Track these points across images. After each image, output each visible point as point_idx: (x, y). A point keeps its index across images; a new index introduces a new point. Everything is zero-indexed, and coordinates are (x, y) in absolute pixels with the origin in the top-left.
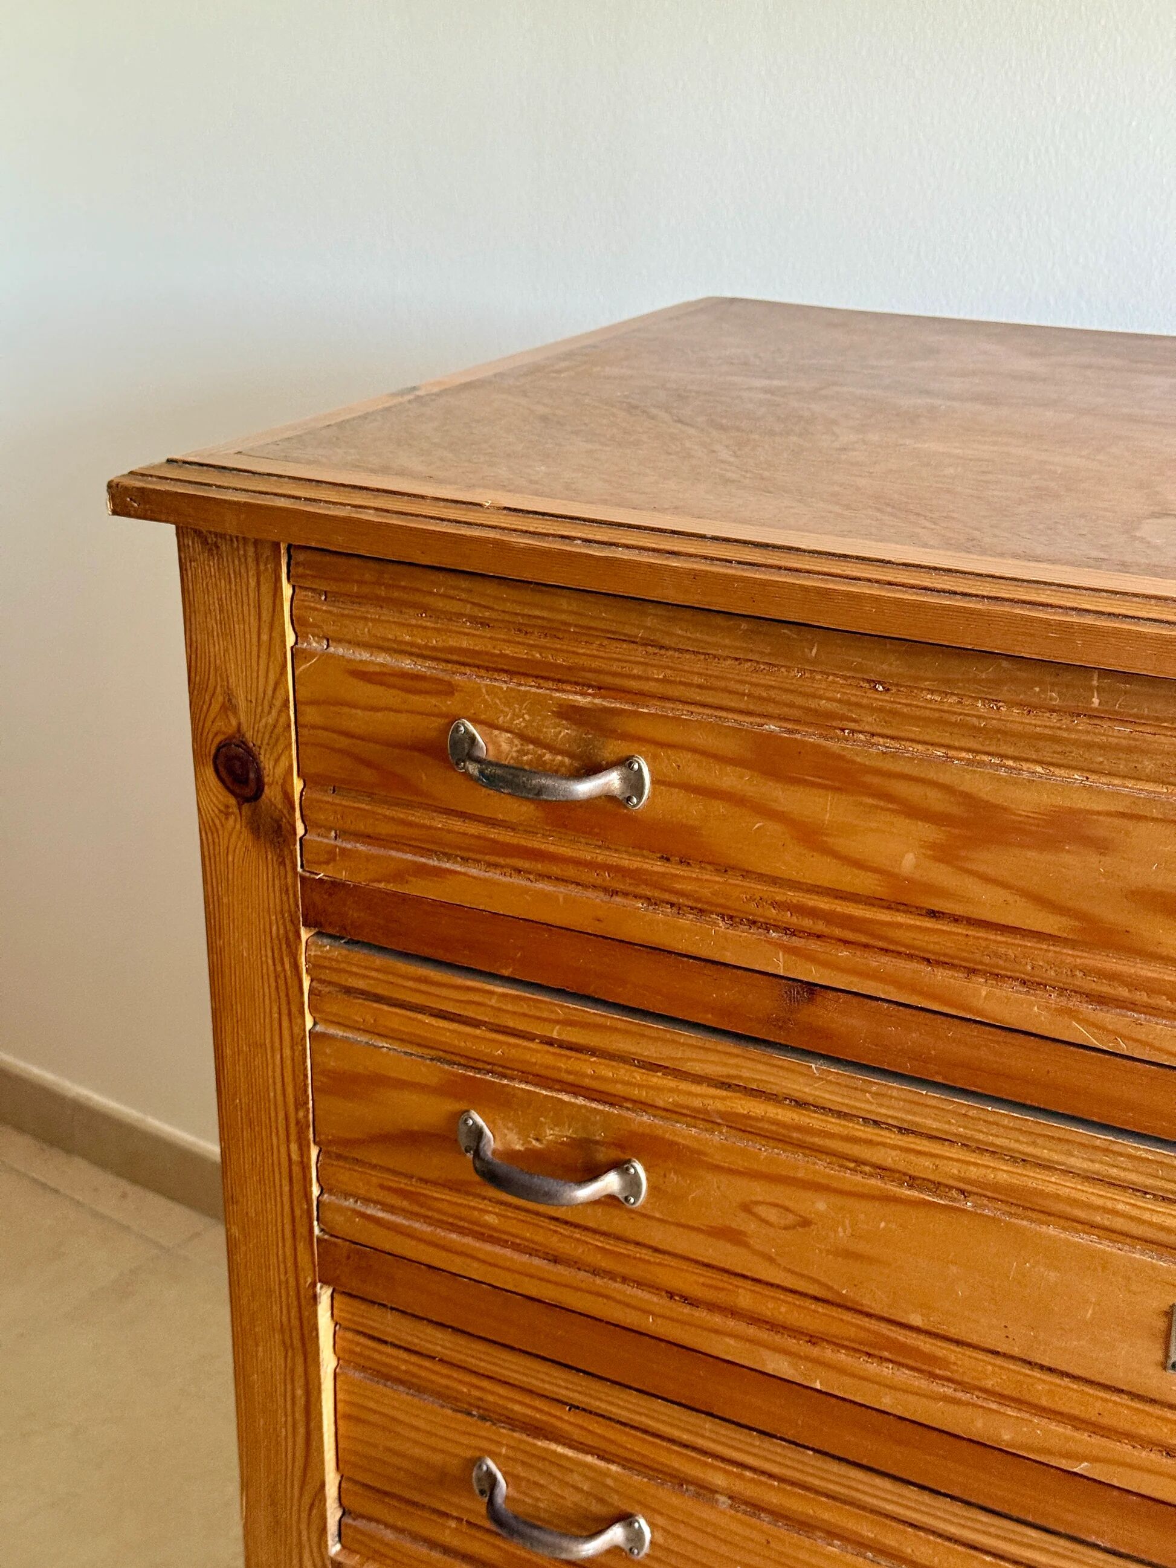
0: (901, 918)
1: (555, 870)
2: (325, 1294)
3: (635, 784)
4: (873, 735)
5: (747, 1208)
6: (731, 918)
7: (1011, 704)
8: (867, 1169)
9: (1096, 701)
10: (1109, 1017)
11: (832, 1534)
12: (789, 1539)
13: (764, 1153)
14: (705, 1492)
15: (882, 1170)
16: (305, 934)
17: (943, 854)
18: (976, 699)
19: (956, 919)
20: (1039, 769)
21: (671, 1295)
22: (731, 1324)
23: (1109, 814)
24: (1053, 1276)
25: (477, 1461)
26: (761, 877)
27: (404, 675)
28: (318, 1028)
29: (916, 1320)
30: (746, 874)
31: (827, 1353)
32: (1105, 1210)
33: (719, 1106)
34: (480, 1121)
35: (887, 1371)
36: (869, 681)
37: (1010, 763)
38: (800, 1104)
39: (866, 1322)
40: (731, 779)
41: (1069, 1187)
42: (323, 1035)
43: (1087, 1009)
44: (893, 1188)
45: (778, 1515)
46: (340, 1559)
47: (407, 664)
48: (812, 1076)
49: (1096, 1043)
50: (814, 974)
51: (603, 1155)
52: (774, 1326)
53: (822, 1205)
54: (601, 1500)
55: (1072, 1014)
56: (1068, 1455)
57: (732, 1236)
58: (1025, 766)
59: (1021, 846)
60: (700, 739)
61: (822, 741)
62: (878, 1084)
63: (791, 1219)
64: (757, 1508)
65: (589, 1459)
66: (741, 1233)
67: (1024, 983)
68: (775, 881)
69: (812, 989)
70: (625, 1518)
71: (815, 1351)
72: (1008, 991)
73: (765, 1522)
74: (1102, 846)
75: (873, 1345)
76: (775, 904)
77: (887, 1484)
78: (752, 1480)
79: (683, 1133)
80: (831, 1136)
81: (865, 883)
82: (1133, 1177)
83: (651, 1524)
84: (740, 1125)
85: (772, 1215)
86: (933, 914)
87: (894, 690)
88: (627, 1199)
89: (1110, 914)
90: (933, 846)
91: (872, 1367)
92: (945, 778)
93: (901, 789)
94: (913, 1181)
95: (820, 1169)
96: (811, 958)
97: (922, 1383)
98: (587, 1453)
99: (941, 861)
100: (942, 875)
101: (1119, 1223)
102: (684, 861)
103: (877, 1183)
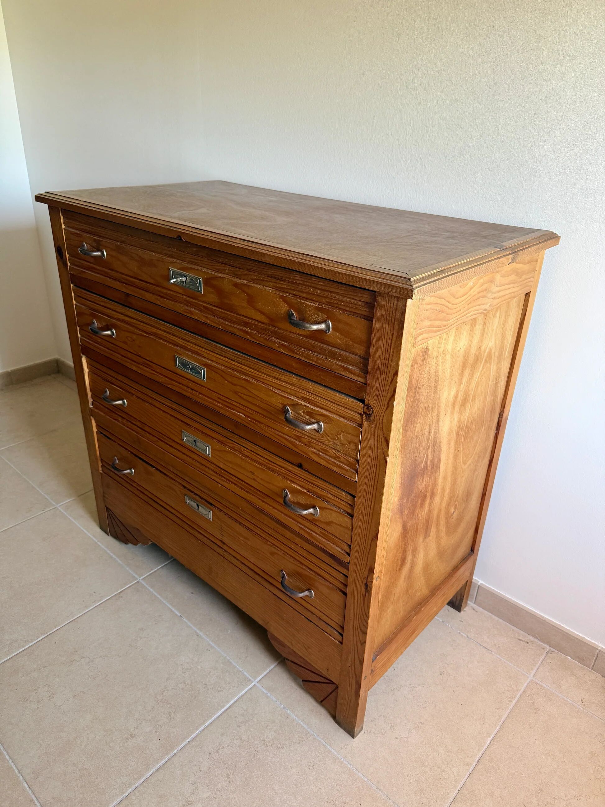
0: (136, 281)
2: (84, 357)
3: (103, 254)
4: (128, 245)
5: (126, 337)
8: (138, 329)
9: (152, 238)
11: (146, 402)
12: (142, 403)
13: (127, 327)
14: (132, 394)
15: (140, 330)
16: (72, 285)
17: (139, 268)
19: (143, 281)
20: (147, 252)
21: (121, 355)
23: (155, 260)
24: (162, 350)
25: (105, 389)
27: (77, 234)
29: (148, 359)
30: (118, 272)
32: (166, 337)
33: (122, 318)
34: (95, 321)
36: (128, 235)
37: (144, 250)
38: (130, 317)
39: (142, 359)
40: (114, 253)
41: (161, 332)
43: (159, 298)
44: (143, 334)
45: (141, 399)
46: (92, 408)
47: (78, 232)
48: (131, 312)
49: (160, 304)
50: (128, 292)
51: (109, 327)
52: (133, 361)
53: (135, 337)
54: (120, 396)
55: (157, 299)
56: (168, 384)
57: (127, 344)
59: (148, 266)
60: (109, 245)
61: (124, 246)
63: (132, 340)
64: (138, 397)
65: (120, 389)
66: (127, 342)
67: (151, 293)
68: (121, 273)
69: (128, 294)
70: (123, 399)
72: (150, 295)
73: (139, 400)
74: (155, 267)
77: (151, 391)
78: (137, 392)
79: (118, 323)
80: (135, 324)
81: (131, 274)
82: (167, 330)
83: (127, 401)
84: (124, 321)
85: (130, 339)
86: (140, 280)
87: (132, 237)
90: (138, 266)
93: (134, 256)
94: (146, 332)
95: (135, 330)
96: (127, 288)
97: (151, 371)
98: (118, 387)
100: (140, 272)
101: (168, 339)
102: (111, 270)
103: (140, 332)
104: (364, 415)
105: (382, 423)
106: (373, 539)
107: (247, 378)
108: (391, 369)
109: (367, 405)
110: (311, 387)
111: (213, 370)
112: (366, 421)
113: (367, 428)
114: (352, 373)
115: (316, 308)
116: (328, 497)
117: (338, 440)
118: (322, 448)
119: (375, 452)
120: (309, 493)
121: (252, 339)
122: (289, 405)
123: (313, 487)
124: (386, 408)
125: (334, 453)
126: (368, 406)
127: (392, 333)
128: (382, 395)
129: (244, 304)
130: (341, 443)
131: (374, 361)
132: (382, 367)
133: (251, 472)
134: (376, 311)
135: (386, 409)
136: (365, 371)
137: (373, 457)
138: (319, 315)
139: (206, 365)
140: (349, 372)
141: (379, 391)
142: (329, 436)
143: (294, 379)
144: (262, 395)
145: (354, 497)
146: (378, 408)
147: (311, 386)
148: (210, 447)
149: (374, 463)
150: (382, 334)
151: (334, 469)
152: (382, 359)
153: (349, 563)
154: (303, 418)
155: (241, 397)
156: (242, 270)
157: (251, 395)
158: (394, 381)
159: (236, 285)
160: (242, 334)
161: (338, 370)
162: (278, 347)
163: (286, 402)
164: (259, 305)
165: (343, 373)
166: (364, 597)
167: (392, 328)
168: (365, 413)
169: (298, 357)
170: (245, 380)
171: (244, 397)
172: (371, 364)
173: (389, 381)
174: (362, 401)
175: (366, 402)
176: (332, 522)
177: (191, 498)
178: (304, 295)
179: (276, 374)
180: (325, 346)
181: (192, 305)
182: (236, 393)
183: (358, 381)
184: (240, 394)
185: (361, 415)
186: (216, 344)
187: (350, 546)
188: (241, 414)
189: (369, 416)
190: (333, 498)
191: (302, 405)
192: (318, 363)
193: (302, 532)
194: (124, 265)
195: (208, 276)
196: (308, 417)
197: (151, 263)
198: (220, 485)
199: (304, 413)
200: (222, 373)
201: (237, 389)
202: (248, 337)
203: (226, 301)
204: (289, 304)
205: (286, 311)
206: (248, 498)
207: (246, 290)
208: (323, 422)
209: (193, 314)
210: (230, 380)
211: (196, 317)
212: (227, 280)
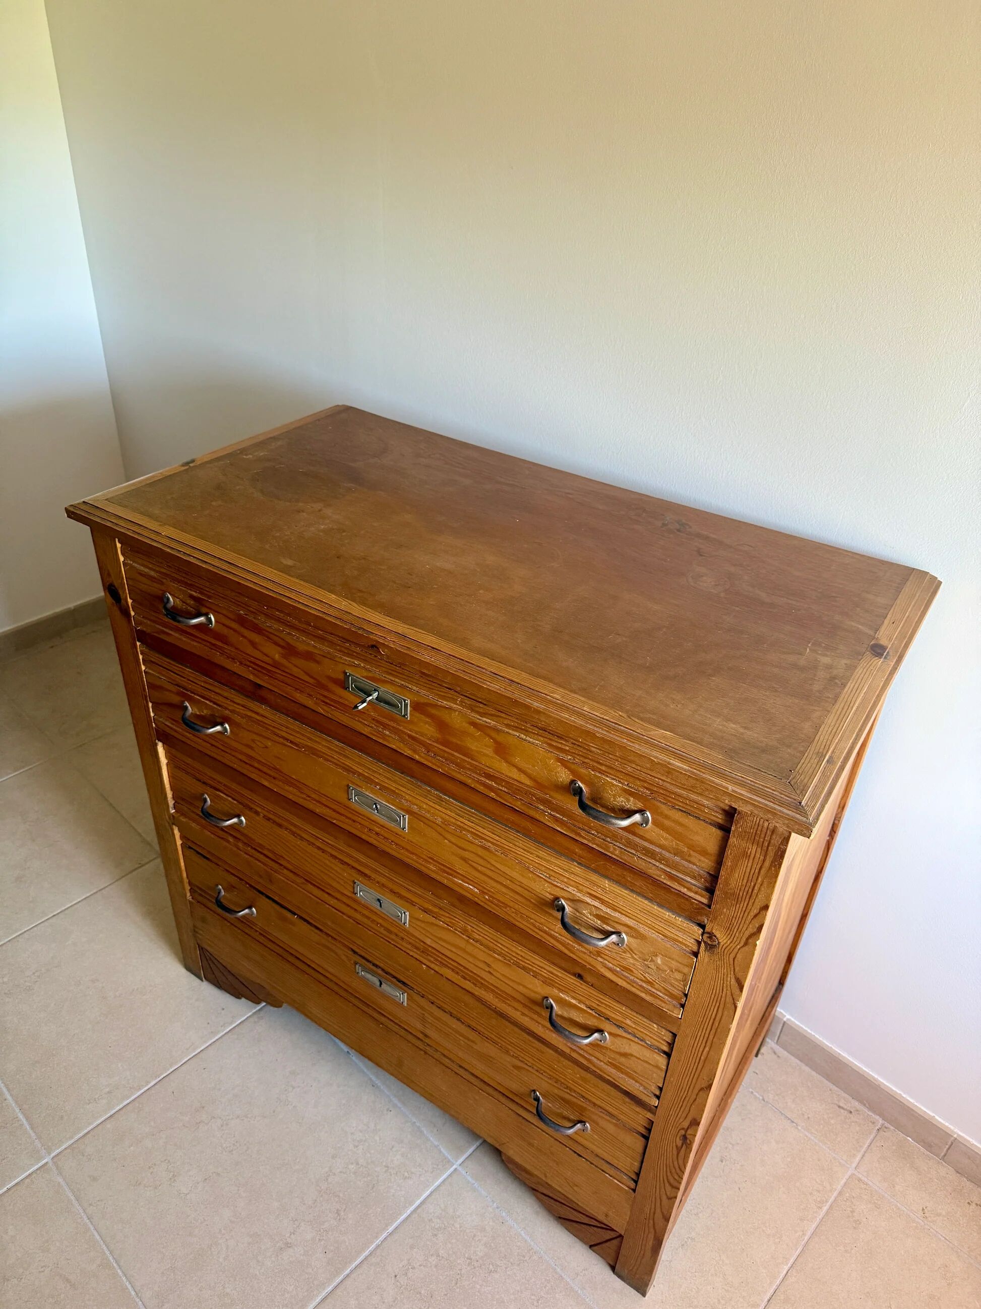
0: (276, 670)
1: (198, 640)
2: (159, 743)
3: (210, 620)
4: (265, 620)
5: (253, 741)
6: (239, 663)
7: (294, 619)
8: (277, 735)
10: (327, 708)
12: (276, 828)
13: (255, 727)
14: (257, 813)
15: (281, 737)
16: (138, 644)
17: (285, 657)
18: (287, 615)
19: (289, 674)
20: (304, 638)
22: (253, 770)
23: (319, 654)
24: (323, 772)
25: (203, 795)
26: (244, 652)
27: (153, 577)
28: (146, 670)
29: (293, 776)
30: (238, 650)
31: (276, 782)
32: (334, 758)
33: (243, 712)
34: (188, 705)
35: (291, 789)
37: (297, 635)
38: (260, 715)
39: (283, 776)
40: (232, 624)
41: (323, 749)
43: (320, 704)
44: (285, 742)
45: (274, 822)
46: (174, 814)
47: (152, 573)
48: (265, 709)
49: (322, 713)
50: (259, 682)
51: (219, 720)
52: (262, 772)
53: (270, 743)
54: (232, 810)
55: (317, 704)
56: (332, 818)
58: (301, 636)
59: (300, 658)
60: (223, 612)
61: (253, 620)
62: (278, 714)
63: (263, 746)
64: (268, 818)
66: (252, 747)
67: (306, 694)
69: (260, 686)
70: (238, 816)
71: (274, 781)
73: (270, 823)
74: (318, 662)
75: (287, 782)
76: (249, 661)
79: (236, 718)
80: (271, 726)
81: (268, 660)
83: (245, 818)
84: (249, 719)
85: (258, 743)
86: (283, 671)
88: (225, 733)
89: (324, 681)
90: (282, 654)
91: (288, 788)
92: (282, 636)
93: (271, 636)
94: (291, 742)
95: (267, 733)
96: (258, 677)
97: (298, 793)
98: (229, 797)
100: (284, 661)
101: (336, 761)
102: (226, 644)
103: (282, 740)
104: (703, 944)
105: (734, 961)
108: (757, 900)
109: (708, 933)
110: (607, 885)
111: (421, 821)
112: (705, 951)
113: (706, 960)
114: (685, 887)
115: (625, 791)
116: (625, 1024)
117: (652, 963)
118: (621, 964)
119: (718, 991)
120: (591, 1011)
121: (498, 799)
122: (566, 900)
123: (598, 1005)
124: (742, 944)
125: (642, 975)
126: (711, 936)
127: (762, 858)
128: (737, 927)
129: (489, 752)
130: (657, 968)
131: (727, 883)
132: (741, 894)
133: (485, 962)
134: (736, 825)
135: (743, 946)
136: (710, 891)
137: (713, 996)
138: (628, 800)
139: (409, 811)
140: (679, 883)
141: (733, 921)
142: (635, 954)
143: (578, 870)
144: (515, 875)
145: (675, 1035)
146: (729, 942)
147: (606, 883)
148: (407, 913)
149: (714, 1004)
150: (745, 855)
151: (643, 995)
152: (742, 885)
153: (656, 1107)
154: (589, 921)
155: (474, 867)
156: (485, 707)
157: (493, 869)
158: (760, 915)
159: (474, 724)
160: (481, 788)
161: (660, 876)
162: (549, 821)
163: (559, 893)
164: (517, 760)
165: (668, 883)
166: (679, 1150)
167: (763, 853)
168: (705, 943)
169: (585, 842)
170: (484, 847)
171: (480, 868)
172: (721, 886)
173: (752, 914)
174: (703, 926)
175: (708, 929)
176: (632, 1055)
177: (365, 969)
178: (603, 768)
179: (541, 854)
180: (637, 840)
181: (385, 726)
182: (465, 860)
183: (695, 900)
184: (473, 863)
185: (699, 943)
186: (428, 788)
187: (661, 1089)
188: (471, 887)
189: (711, 947)
190: (634, 1026)
191: (587, 902)
192: (621, 859)
193: (574, 1055)
194: (253, 644)
195: (422, 701)
196: (599, 922)
197: (309, 656)
198: (424, 966)
199: (591, 915)
200: (439, 829)
201: (466, 855)
202: (492, 795)
203: (454, 740)
204: (573, 772)
205: (569, 780)
206: (476, 993)
207: (493, 734)
208: (627, 934)
209: (388, 741)
210: (453, 840)
211: (394, 747)
212: (457, 713)
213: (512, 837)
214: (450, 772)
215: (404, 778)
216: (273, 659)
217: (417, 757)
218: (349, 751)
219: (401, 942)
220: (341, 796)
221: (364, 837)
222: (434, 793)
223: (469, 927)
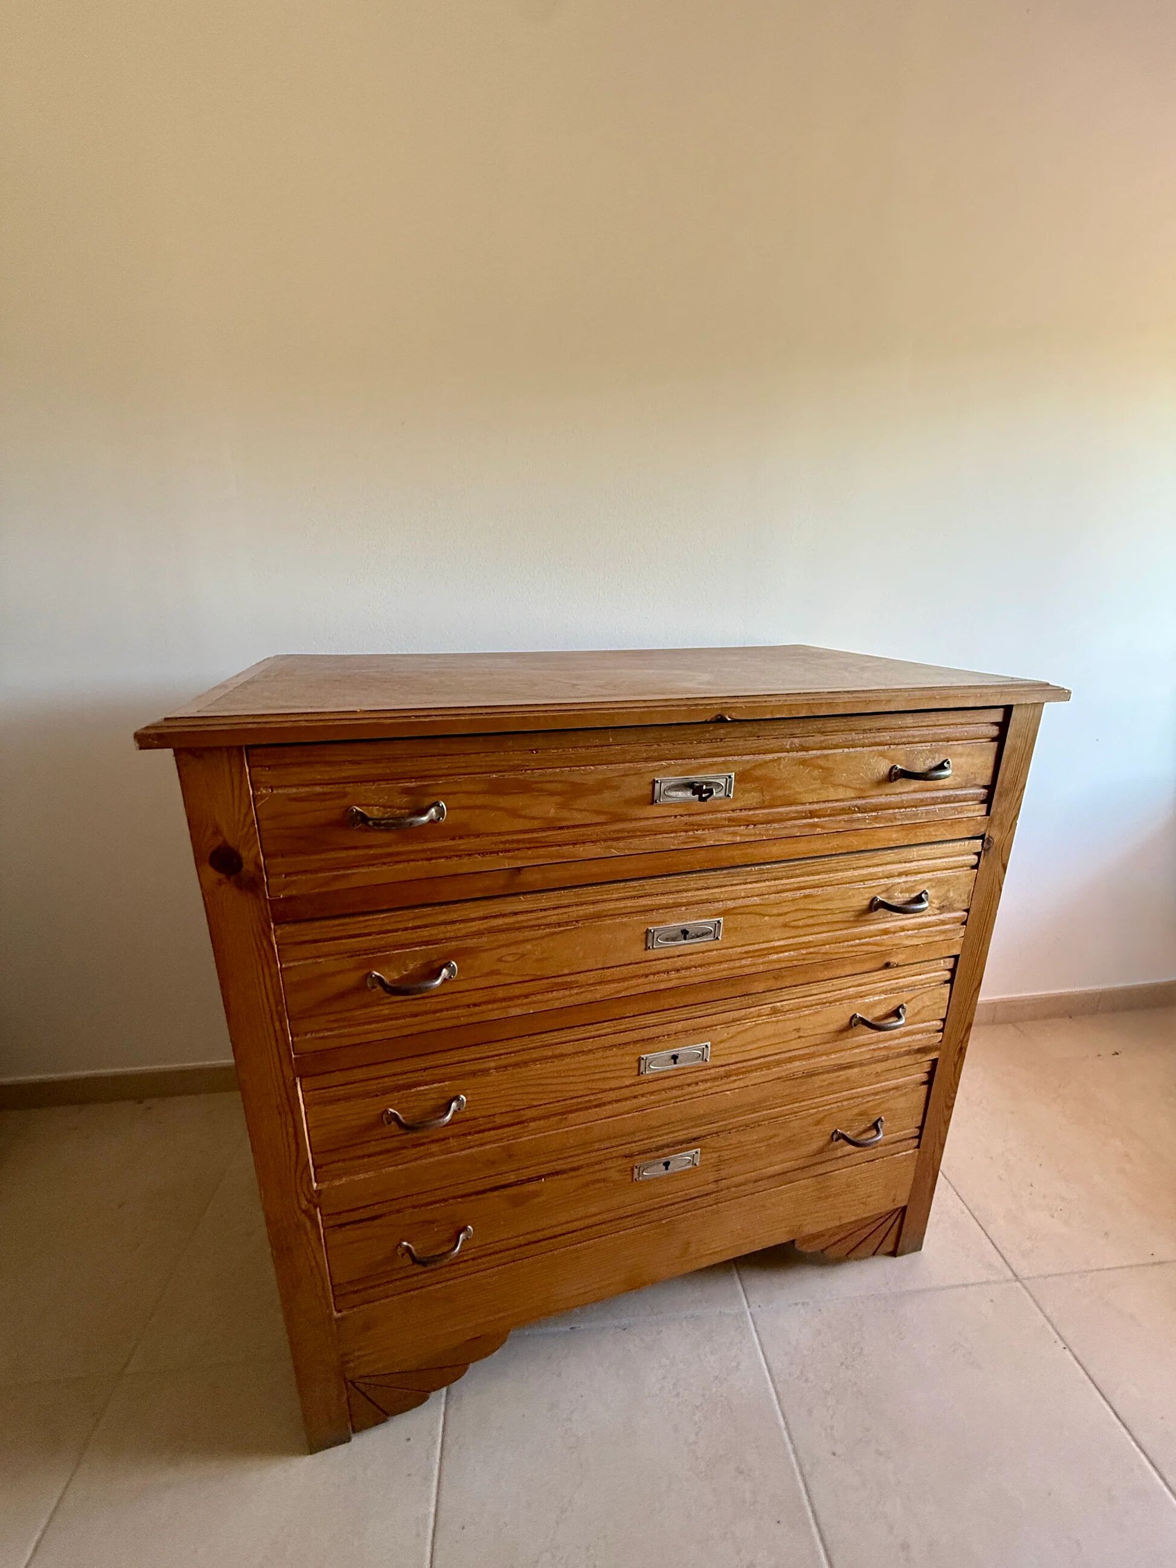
0: (549, 833)
1: (404, 858)
2: (298, 1080)
3: (440, 813)
4: (533, 770)
5: (500, 960)
6: (483, 854)
7: (581, 747)
8: (542, 927)
9: (611, 740)
10: (621, 844)
11: (535, 1061)
12: (524, 1072)
13: (503, 937)
14: (485, 1072)
15: (548, 925)
16: (273, 927)
17: (562, 806)
18: (569, 748)
19: (568, 827)
20: (592, 768)
21: (469, 1006)
22: (495, 1006)
23: (616, 777)
24: (611, 936)
25: (386, 1112)
26: (493, 834)
27: (319, 794)
28: (283, 966)
29: (566, 971)
30: (488, 834)
31: (533, 998)
32: (624, 907)
33: (485, 926)
34: (379, 973)
35: (554, 995)
36: (530, 750)
37: (583, 768)
38: (516, 914)
40: (481, 800)
41: (612, 905)
42: (286, 969)
43: (614, 843)
44: (553, 930)
45: (516, 1065)
46: (319, 1188)
47: (318, 789)
48: (522, 901)
49: (619, 854)
50: (520, 864)
51: (436, 965)
52: (511, 999)
53: (529, 946)
54: (444, 1098)
55: (610, 847)
57: (496, 973)
58: (588, 767)
59: (590, 795)
60: (464, 788)
61: (516, 777)
62: (545, 895)
63: (517, 957)
64: (506, 1067)
65: (436, 1085)
66: (498, 970)
67: (592, 842)
68: (500, 834)
69: (519, 869)
70: (455, 1099)
71: (529, 1000)
72: (589, 847)
73: (510, 1070)
74: (617, 788)
75: (551, 988)
76: (502, 842)
78: (505, 1058)
79: (470, 943)
80: (530, 920)
81: (536, 824)
83: (464, 1096)
84: (491, 931)
85: (509, 959)
86: (561, 828)
87: (540, 751)
88: (450, 977)
89: (620, 810)
90: (560, 804)
91: (550, 995)
92: (563, 779)
93: (547, 786)
94: (560, 925)
95: (528, 934)
96: (516, 858)
97: (567, 992)
98: (433, 1083)
99: (562, 808)
101: (629, 910)
102: (461, 838)
103: (548, 930)
104: (982, 853)
105: (1002, 849)
106: (975, 990)
107: (807, 892)
108: (1019, 786)
110: (915, 854)
111: (738, 914)
112: (984, 858)
113: (985, 865)
114: (971, 811)
115: (931, 750)
117: (945, 902)
120: (891, 995)
121: (824, 831)
122: (879, 894)
124: (1008, 831)
126: (988, 840)
127: (1025, 745)
128: (1005, 818)
129: (817, 784)
130: (950, 902)
131: (1001, 783)
132: (1010, 786)
133: (796, 1029)
134: (1011, 728)
135: (1008, 833)
136: (989, 800)
137: (987, 894)
138: (934, 758)
139: (725, 913)
141: (1004, 814)
142: (934, 903)
143: (891, 855)
144: (834, 904)
145: (959, 957)
146: (999, 836)
147: (914, 852)
148: (709, 1045)
149: (987, 902)
150: (1015, 751)
152: (1011, 779)
153: (941, 1042)
154: (899, 900)
155: (793, 927)
157: (811, 914)
158: (1020, 798)
159: (804, 762)
160: (807, 831)
161: (954, 814)
162: (868, 823)
163: (873, 893)
164: (843, 778)
165: (960, 816)
166: (955, 1065)
167: (1026, 740)
168: (984, 850)
169: (899, 823)
170: (806, 897)
171: (800, 923)
172: (997, 788)
173: (1015, 800)
174: (982, 837)
175: (987, 837)
176: (924, 1008)
183: (977, 817)
184: (793, 924)
185: (978, 854)
186: (749, 869)
187: (944, 1020)
188: (787, 954)
189: (987, 852)
190: (925, 978)
191: (899, 883)
192: (927, 819)
193: (876, 1053)
194: (514, 813)
195: (748, 767)
196: (907, 895)
197: (604, 786)
198: (728, 1093)
199: (901, 892)
200: (758, 910)
201: (787, 919)
202: (819, 830)
203: (780, 793)
204: (892, 760)
205: (888, 770)
206: (784, 1074)
207: (821, 762)
208: (928, 888)
209: (704, 840)
210: (775, 911)
211: (711, 843)
212: (787, 759)
213: (834, 865)
214: (775, 833)
215: (720, 874)
216: (544, 819)
217: (738, 839)
218: (649, 885)
219: (696, 1088)
220: (637, 952)
221: (662, 986)
222: (755, 871)
223: (778, 1004)
